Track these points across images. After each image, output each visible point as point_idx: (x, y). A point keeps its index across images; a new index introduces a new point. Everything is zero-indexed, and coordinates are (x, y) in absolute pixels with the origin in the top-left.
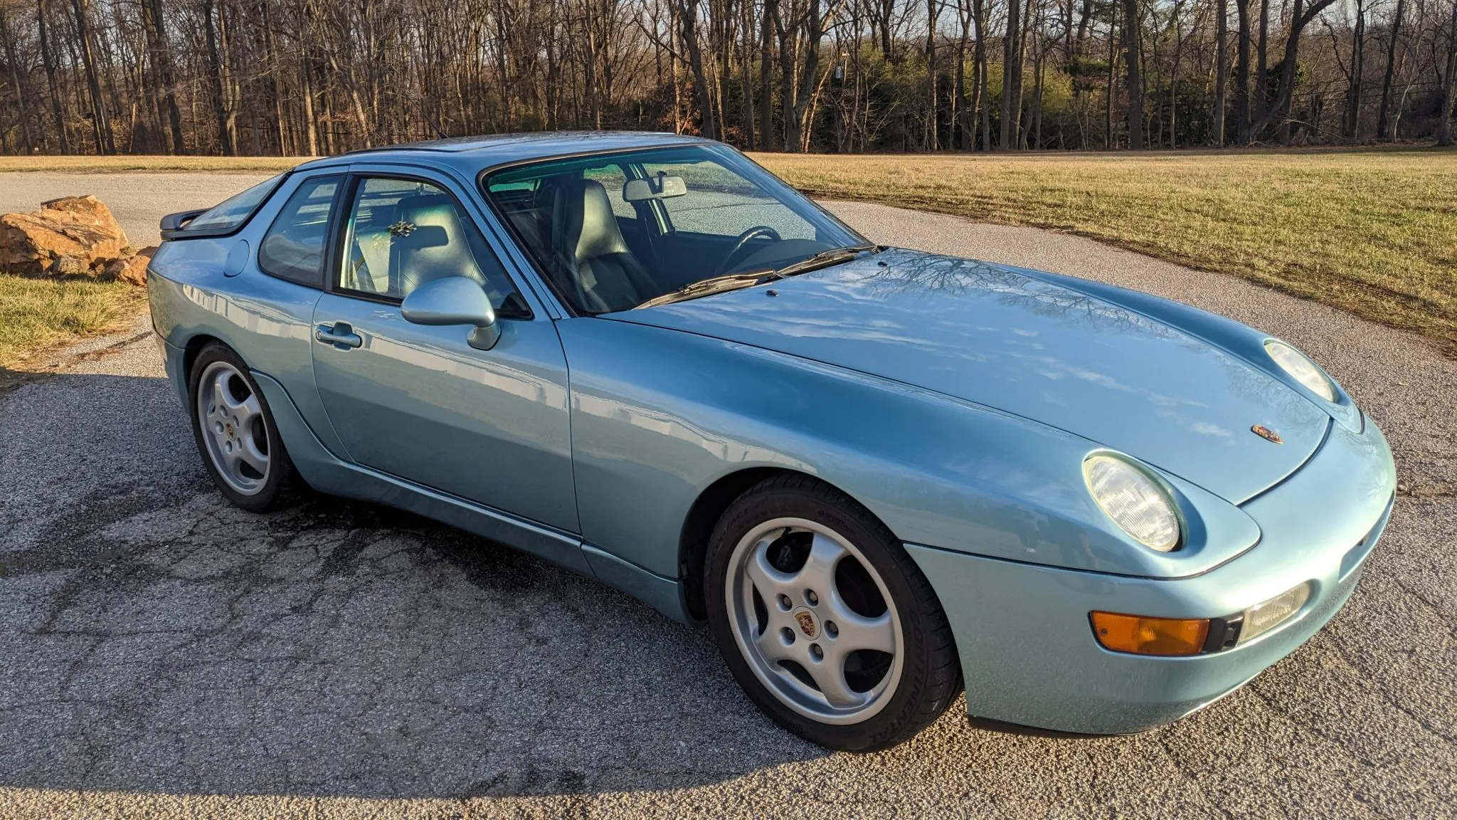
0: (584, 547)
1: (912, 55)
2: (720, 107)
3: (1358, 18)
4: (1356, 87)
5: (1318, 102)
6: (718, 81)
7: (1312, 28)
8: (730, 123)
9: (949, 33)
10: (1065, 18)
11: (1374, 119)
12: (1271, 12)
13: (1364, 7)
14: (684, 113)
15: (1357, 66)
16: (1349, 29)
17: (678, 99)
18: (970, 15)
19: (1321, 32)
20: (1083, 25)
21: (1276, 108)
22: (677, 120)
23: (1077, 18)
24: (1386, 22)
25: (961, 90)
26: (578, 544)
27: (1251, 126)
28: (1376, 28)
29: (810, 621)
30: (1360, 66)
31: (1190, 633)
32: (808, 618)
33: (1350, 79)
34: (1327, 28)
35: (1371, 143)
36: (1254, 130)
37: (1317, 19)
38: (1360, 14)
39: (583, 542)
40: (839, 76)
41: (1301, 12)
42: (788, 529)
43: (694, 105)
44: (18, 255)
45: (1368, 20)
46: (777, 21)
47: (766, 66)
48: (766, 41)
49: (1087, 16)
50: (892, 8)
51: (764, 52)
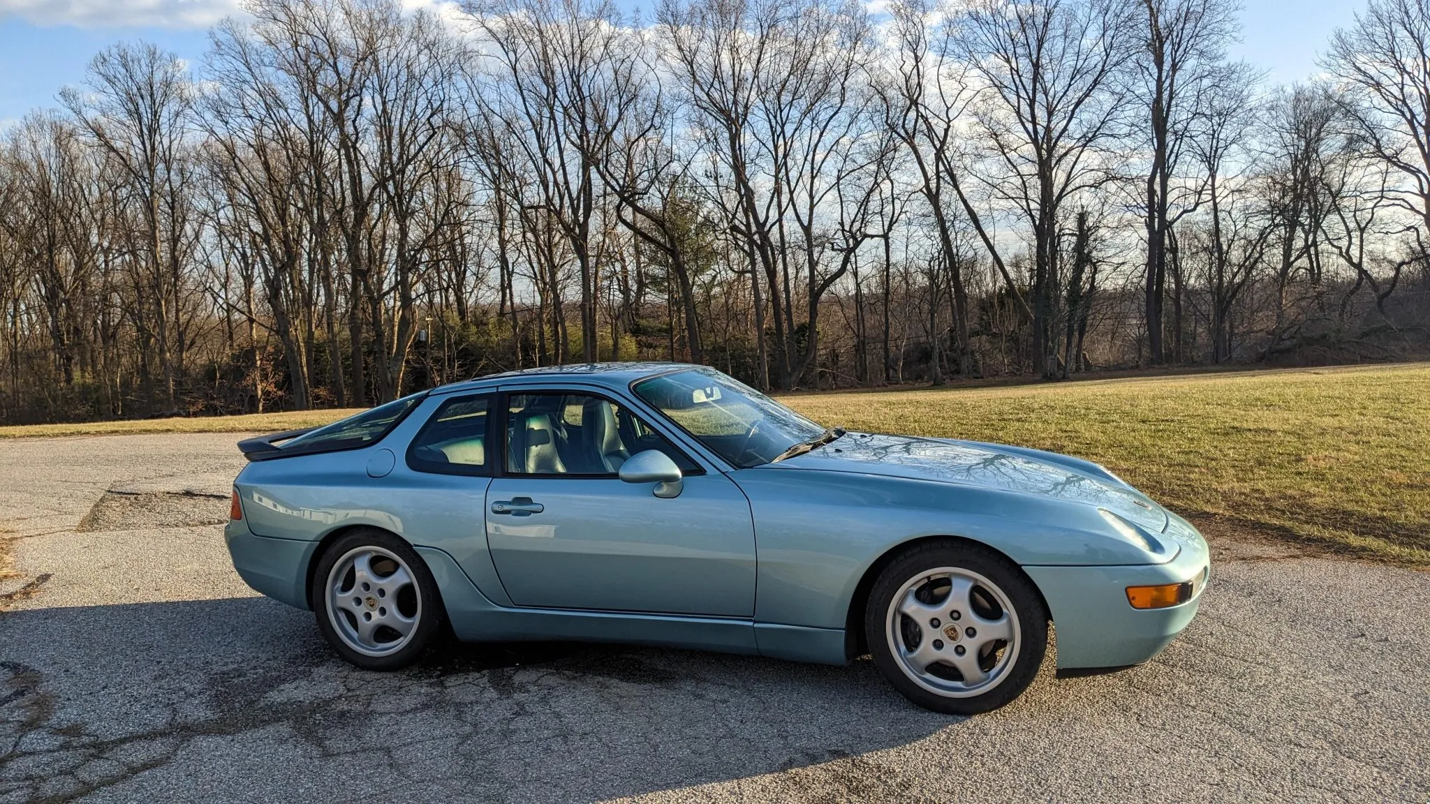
0: (756, 625)
1: (493, 318)
2: (305, 369)
3: (857, 289)
4: (863, 342)
5: (835, 356)
6: (302, 344)
7: (825, 299)
8: (317, 383)
9: (528, 302)
13: (859, 280)
14: (265, 377)
15: (861, 326)
16: (851, 295)
17: (259, 362)
19: (831, 299)
20: (639, 292)
21: (808, 361)
22: (259, 382)
24: (878, 291)
25: (542, 347)
26: (751, 624)
27: (790, 375)
28: (872, 296)
29: (955, 631)
30: (864, 325)
31: (1171, 594)
32: (954, 629)
33: (857, 335)
34: (835, 295)
35: (884, 385)
36: (793, 379)
37: (828, 290)
38: (858, 285)
39: (755, 622)
40: (423, 339)
41: (815, 284)
42: (929, 578)
43: (276, 367)
45: (865, 291)
46: (367, 289)
47: (355, 330)
48: (355, 307)
49: (641, 285)
50: (464, 278)
51: (353, 317)
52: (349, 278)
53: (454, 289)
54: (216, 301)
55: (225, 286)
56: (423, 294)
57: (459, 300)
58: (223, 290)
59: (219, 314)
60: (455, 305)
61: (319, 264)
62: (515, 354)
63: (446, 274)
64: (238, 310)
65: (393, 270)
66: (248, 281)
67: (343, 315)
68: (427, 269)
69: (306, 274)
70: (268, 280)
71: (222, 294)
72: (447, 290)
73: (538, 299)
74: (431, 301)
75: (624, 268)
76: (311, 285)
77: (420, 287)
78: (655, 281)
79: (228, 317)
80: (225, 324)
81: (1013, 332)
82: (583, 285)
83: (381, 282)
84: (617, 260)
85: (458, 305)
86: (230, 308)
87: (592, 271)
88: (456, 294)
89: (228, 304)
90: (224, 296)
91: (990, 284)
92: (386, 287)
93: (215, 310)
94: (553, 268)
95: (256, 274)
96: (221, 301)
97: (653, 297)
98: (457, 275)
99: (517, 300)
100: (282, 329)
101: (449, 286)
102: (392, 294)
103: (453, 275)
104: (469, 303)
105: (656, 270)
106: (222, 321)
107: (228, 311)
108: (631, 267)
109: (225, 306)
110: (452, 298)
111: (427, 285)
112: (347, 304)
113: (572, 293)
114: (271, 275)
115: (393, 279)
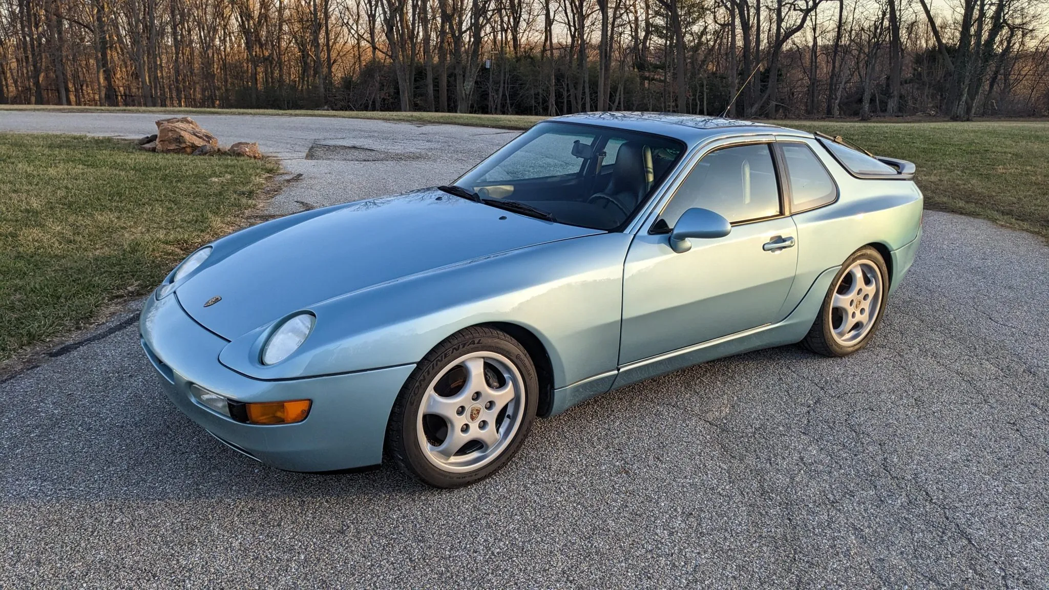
1: (537, 53)
3: (814, 41)
4: (813, 84)
5: (791, 93)
6: (407, 66)
7: (787, 46)
9: (562, 42)
10: (633, 34)
11: (825, 105)
12: (762, 36)
13: (817, 35)
15: (814, 71)
16: (808, 47)
17: (378, 79)
18: (575, 29)
19: (791, 49)
20: (646, 38)
21: (767, 96)
23: (642, 35)
24: (831, 43)
27: (752, 106)
28: (825, 47)
30: (816, 72)
33: (810, 79)
34: (794, 46)
36: (754, 109)
37: (789, 41)
38: (815, 38)
40: (488, 67)
41: (780, 36)
44: (174, 145)
45: (820, 42)
46: (451, 27)
47: (442, 57)
48: (442, 42)
49: (648, 33)
50: (519, 22)
51: (441, 48)
52: (439, 20)
53: (511, 31)
54: (350, 31)
55: (357, 22)
56: (490, 34)
57: (515, 39)
58: (355, 25)
59: (352, 42)
60: (512, 43)
61: (420, 9)
62: (549, 80)
63: (506, 19)
64: (365, 39)
65: (469, 15)
66: (372, 17)
67: (435, 47)
68: (493, 15)
69: (410, 15)
70: (385, 19)
71: (355, 27)
72: (506, 31)
73: (570, 40)
74: (495, 37)
75: (637, 19)
76: (413, 24)
77: (488, 28)
78: (658, 30)
79: (358, 43)
80: (356, 49)
81: (939, 81)
82: (603, 30)
83: (461, 23)
84: (631, 12)
85: (514, 42)
86: (360, 37)
87: (610, 20)
88: (513, 34)
89: (358, 34)
90: (356, 29)
91: (925, 43)
92: (464, 28)
93: (349, 38)
94: (583, 18)
95: (377, 14)
96: (353, 32)
97: (656, 41)
98: (515, 19)
99: (555, 41)
100: (394, 55)
101: (508, 28)
102: (468, 32)
103: (512, 20)
104: (522, 41)
105: (660, 21)
106: (353, 47)
107: (358, 40)
108: (642, 17)
109: (356, 36)
110: (510, 36)
111: (493, 28)
112: (437, 38)
113: (596, 37)
114: (388, 15)
115: (469, 21)
